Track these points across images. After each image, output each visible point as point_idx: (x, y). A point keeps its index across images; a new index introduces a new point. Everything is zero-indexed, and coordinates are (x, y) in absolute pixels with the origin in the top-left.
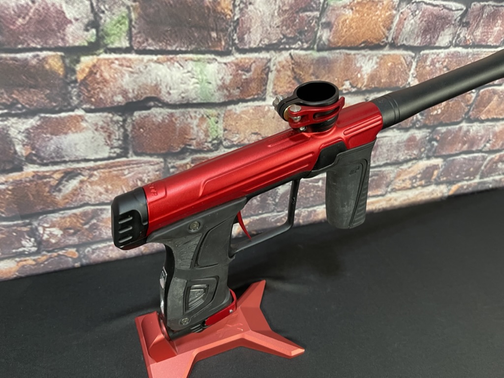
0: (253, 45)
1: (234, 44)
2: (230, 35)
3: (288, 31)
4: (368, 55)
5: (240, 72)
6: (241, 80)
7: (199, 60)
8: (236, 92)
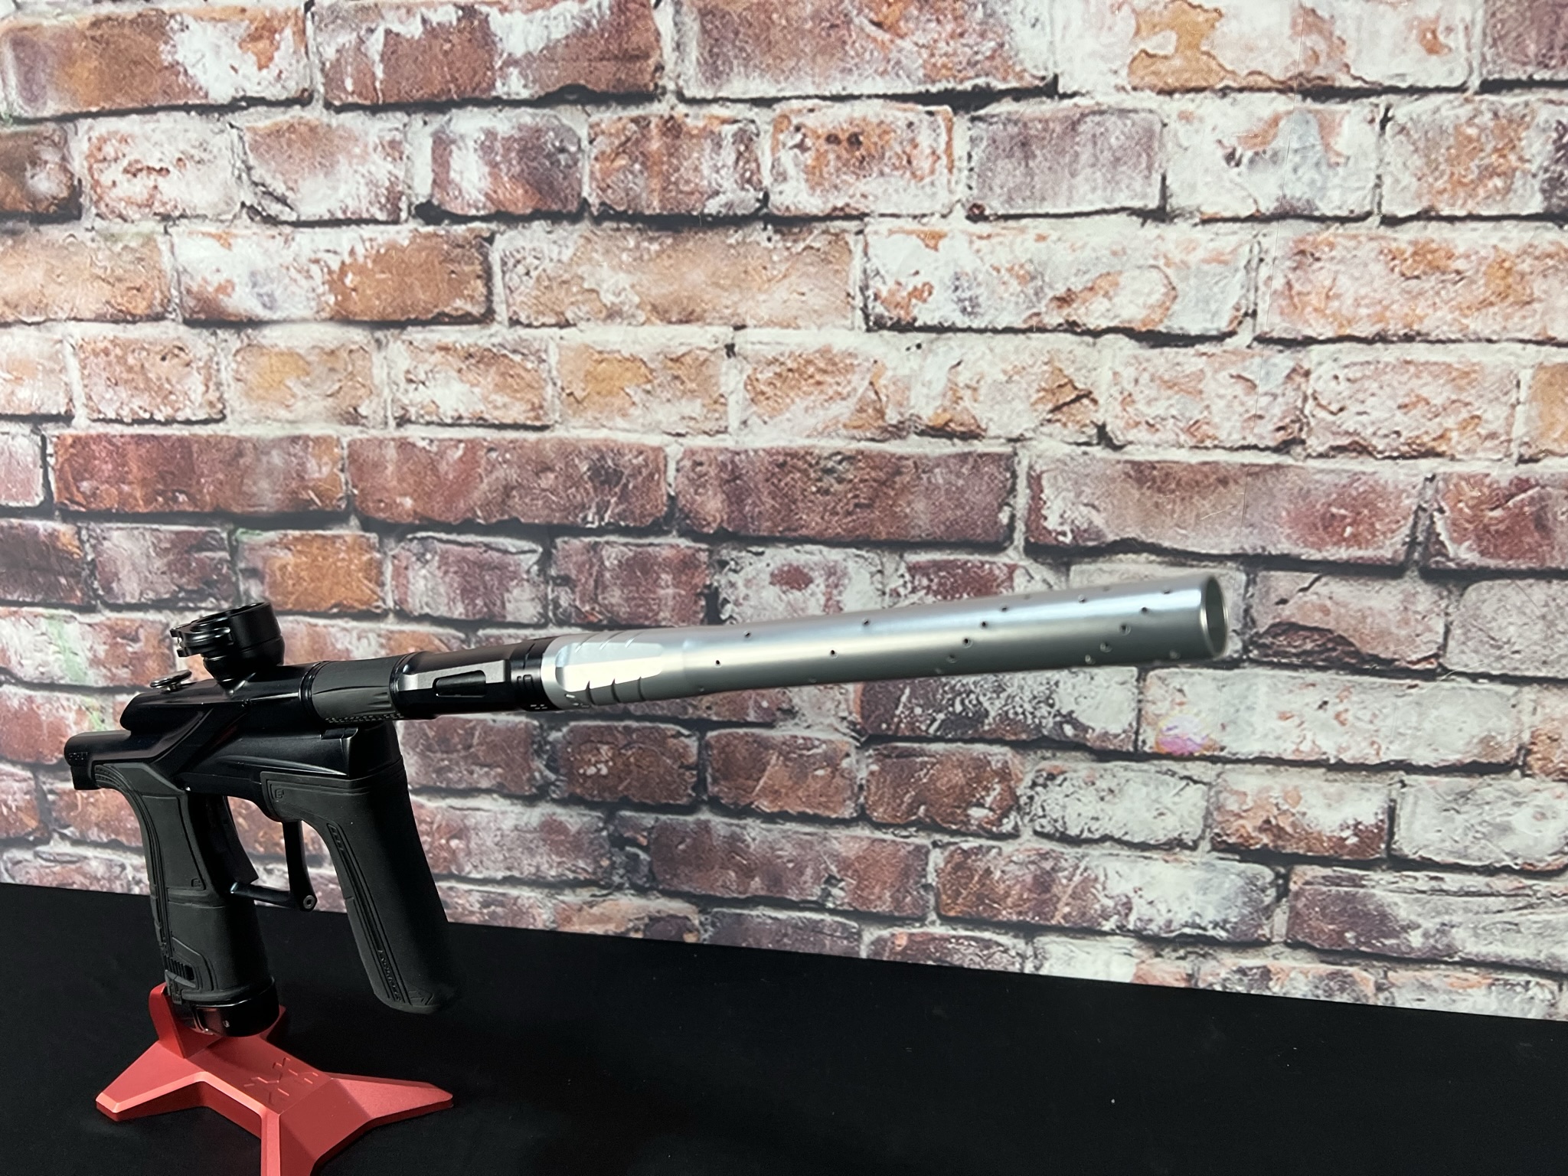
0: (128, 599)
1: (98, 597)
2: (86, 582)
3: (184, 580)
4: (354, 628)
5: (119, 640)
6: (126, 652)
7: (51, 617)
8: (124, 674)
